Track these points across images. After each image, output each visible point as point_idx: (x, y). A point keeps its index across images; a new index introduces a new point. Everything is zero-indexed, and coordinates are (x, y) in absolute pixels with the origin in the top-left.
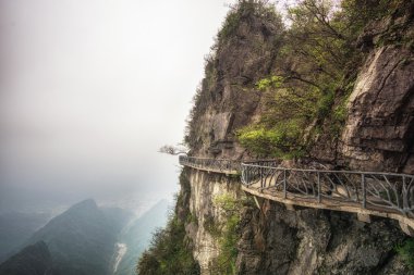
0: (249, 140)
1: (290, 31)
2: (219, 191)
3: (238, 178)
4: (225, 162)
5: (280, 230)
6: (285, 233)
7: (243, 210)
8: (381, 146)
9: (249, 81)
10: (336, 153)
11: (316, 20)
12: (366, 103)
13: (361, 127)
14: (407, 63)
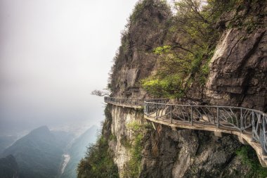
0: (149, 86)
1: (176, 17)
2: (130, 119)
3: (142, 111)
4: (134, 101)
5: (169, 143)
6: (171, 145)
7: (145, 131)
8: (228, 90)
9: (149, 49)
10: (202, 95)
11: (192, 10)
12: (220, 64)
13: (217, 79)
14: (244, 40)
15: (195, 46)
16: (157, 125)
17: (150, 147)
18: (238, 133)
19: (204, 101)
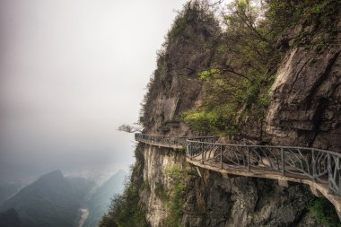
0: (193, 120)
1: (226, 34)
2: (167, 162)
3: (183, 152)
4: (173, 139)
5: (218, 195)
6: (222, 197)
7: (188, 178)
8: (295, 126)
9: (193, 73)
10: (262, 132)
11: (246, 26)
12: (284, 92)
13: (280, 111)
14: (314, 62)
15: (250, 70)
16: (203, 170)
17: (194, 199)
18: (310, 182)
19: (264, 139)
